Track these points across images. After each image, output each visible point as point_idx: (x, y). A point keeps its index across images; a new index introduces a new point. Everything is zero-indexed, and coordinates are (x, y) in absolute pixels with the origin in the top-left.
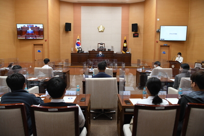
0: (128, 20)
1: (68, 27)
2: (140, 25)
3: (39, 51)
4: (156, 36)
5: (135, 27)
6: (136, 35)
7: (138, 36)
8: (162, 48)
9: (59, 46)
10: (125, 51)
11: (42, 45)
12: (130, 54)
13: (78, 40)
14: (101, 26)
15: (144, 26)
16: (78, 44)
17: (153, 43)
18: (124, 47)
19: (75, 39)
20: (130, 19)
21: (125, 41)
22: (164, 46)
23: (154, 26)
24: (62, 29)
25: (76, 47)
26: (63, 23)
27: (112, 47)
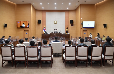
0: (68, 18)
1: (39, 22)
2: (74, 20)
3: (27, 33)
4: (81, 26)
5: (72, 22)
6: (72, 25)
7: (73, 26)
8: (84, 31)
9: (35, 31)
10: (67, 33)
11: (28, 30)
12: (69, 34)
13: (44, 28)
14: (56, 21)
15: (76, 21)
16: (44, 30)
17: (79, 29)
18: (66, 31)
19: (43, 27)
20: (69, 17)
21: (67, 28)
22: (85, 30)
23: (80, 21)
24: (37, 23)
25: (44, 31)
26: (37, 20)
27: (61, 31)
